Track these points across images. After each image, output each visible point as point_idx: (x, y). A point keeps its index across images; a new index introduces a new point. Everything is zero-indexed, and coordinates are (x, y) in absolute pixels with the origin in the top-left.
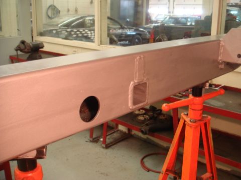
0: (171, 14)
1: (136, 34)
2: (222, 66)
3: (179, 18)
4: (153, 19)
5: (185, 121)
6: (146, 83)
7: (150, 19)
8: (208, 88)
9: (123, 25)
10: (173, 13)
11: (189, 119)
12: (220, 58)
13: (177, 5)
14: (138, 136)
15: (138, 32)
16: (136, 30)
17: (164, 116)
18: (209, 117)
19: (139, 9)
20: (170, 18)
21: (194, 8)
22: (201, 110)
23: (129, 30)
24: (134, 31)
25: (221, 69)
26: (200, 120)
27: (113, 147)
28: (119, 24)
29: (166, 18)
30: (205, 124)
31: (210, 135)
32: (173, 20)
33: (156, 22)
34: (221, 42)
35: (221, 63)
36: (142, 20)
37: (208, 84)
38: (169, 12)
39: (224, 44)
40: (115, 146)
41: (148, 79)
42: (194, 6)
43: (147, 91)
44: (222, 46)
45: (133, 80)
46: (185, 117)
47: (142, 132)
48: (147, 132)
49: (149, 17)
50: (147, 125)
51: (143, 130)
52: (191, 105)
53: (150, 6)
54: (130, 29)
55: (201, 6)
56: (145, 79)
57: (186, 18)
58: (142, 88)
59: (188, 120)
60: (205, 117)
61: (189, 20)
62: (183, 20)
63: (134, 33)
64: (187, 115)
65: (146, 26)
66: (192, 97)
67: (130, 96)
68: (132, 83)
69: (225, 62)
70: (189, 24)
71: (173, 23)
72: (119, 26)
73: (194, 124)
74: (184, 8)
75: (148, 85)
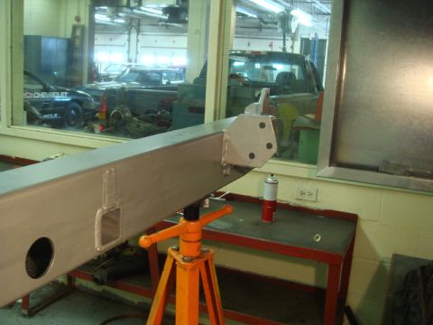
0: (133, 64)
1: (73, 100)
2: (227, 171)
3: (146, 72)
4: (102, 71)
5: (175, 261)
6: (119, 209)
7: (96, 71)
8: (208, 206)
9: (48, 85)
10: (136, 61)
11: (181, 256)
12: (223, 159)
13: (142, 47)
14: (86, 288)
15: (75, 97)
16: (70, 94)
17: (132, 250)
18: (212, 251)
19: (77, 55)
20: (131, 71)
21: (173, 54)
22: (198, 241)
23: (58, 93)
24: (68, 95)
25: (226, 175)
26: (198, 257)
27: (41, 312)
28: (40, 82)
29: (124, 71)
30: (206, 263)
31: (215, 279)
32: (137, 75)
33: (107, 78)
34: (225, 135)
35: (226, 167)
36: (82, 75)
37: (207, 201)
38: (130, 60)
39: (228, 138)
40: (45, 310)
41: (121, 203)
42: (172, 50)
43: (121, 221)
44: (227, 141)
45: (100, 206)
46: (174, 254)
47: (96, 280)
48: (105, 280)
49: (93, 69)
50: (104, 268)
51: (98, 277)
52: (183, 234)
53: (96, 48)
54: (60, 91)
55: (185, 51)
56: (118, 203)
57: (160, 73)
58: (113, 217)
59: (179, 258)
60: (205, 252)
61: (164, 74)
62: (154, 74)
63: (68, 99)
64: (178, 250)
65: (88, 86)
66: (184, 222)
67: (97, 232)
68: (99, 211)
69: (231, 165)
70: (164, 82)
71: (137, 81)
72: (41, 87)
73: (189, 264)
74: (155, 53)
75: (121, 211)
